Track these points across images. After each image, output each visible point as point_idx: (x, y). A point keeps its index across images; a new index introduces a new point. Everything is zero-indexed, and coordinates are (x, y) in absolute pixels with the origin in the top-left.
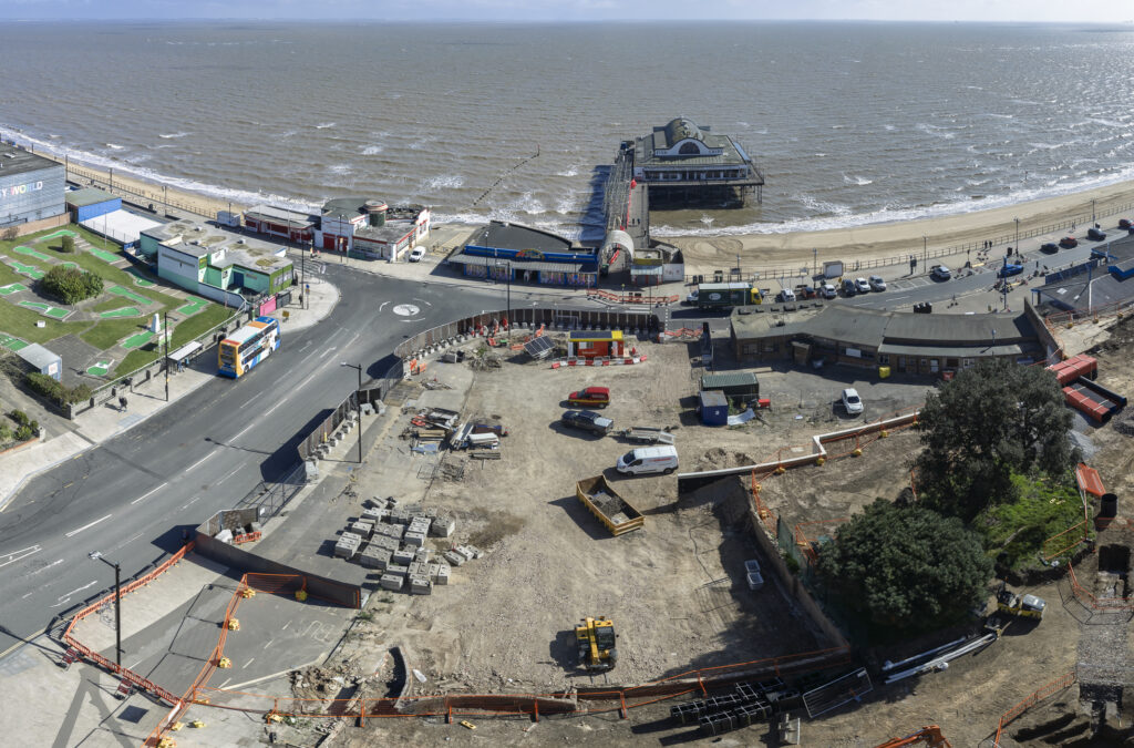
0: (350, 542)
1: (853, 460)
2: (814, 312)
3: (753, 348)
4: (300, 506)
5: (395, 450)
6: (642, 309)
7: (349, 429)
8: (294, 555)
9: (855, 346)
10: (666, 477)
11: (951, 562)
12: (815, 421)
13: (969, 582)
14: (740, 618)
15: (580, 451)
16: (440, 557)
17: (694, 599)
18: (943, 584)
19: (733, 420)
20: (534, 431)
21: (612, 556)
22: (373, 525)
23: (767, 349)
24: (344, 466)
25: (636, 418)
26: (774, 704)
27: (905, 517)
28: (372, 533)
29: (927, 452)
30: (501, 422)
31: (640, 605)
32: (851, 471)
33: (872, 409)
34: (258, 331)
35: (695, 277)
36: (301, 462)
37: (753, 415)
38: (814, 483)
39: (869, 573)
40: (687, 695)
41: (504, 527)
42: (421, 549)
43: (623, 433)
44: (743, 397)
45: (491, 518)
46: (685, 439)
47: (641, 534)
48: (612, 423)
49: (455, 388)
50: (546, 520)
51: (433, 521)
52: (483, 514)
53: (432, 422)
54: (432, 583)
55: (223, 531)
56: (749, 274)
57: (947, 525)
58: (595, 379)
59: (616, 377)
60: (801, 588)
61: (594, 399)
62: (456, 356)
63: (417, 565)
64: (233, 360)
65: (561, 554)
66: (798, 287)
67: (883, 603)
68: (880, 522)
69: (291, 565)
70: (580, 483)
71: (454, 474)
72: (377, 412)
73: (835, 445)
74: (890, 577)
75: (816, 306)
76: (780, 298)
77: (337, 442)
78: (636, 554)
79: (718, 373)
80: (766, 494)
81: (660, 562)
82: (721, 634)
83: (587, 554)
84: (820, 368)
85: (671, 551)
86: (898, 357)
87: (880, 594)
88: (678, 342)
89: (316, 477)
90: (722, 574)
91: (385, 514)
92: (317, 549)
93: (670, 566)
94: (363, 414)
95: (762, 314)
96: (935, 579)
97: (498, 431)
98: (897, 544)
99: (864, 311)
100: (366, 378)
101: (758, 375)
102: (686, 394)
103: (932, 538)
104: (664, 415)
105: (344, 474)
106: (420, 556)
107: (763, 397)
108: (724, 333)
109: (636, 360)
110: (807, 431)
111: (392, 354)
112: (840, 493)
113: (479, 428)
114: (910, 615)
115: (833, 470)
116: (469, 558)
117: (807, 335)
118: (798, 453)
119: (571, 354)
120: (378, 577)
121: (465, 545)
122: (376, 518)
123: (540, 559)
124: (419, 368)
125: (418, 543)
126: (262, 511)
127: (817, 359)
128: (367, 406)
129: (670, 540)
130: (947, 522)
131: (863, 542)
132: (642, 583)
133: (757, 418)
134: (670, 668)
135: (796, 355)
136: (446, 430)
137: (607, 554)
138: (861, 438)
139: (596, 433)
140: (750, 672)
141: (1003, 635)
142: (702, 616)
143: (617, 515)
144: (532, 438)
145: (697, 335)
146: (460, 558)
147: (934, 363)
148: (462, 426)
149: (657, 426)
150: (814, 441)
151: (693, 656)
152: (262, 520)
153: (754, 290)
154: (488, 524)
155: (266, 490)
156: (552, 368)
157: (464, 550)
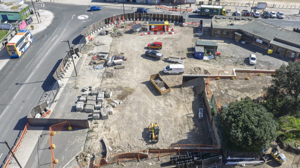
0: (80, 105)
1: (245, 81)
2: (247, 22)
3: (219, 32)
4: (60, 97)
5: (88, 69)
6: (177, 14)
7: (70, 65)
8: (64, 115)
9: (261, 39)
10: (179, 75)
11: (262, 128)
12: (236, 63)
13: (265, 138)
14: (194, 128)
15: (151, 65)
16: (109, 105)
17: (182, 119)
18: (256, 135)
19: (206, 58)
20: (136, 58)
21: (160, 102)
22: (86, 97)
23: (224, 33)
24: (72, 78)
25: (171, 54)
26: (195, 161)
27: (254, 106)
28: (87, 100)
29: (272, 86)
30: (124, 55)
31: (167, 120)
32: (243, 84)
33: (260, 64)
34: (21, 36)
35: (200, 2)
36: (55, 81)
37: (213, 57)
38: (228, 85)
39: (234, 122)
40: (175, 154)
41: (127, 92)
42: (103, 103)
43: (166, 59)
44: (211, 50)
45: (123, 89)
46: (187, 63)
47: (169, 95)
48: (163, 55)
49: (106, 44)
50: (140, 89)
51: (105, 93)
52: (120, 88)
53: (100, 58)
54: (108, 114)
55: (37, 115)
56: (223, 3)
57: (267, 115)
58: (157, 39)
59: (165, 39)
60: (214, 122)
61: (157, 46)
62: (105, 32)
63: (102, 108)
64: (15, 50)
65: (145, 101)
66: (244, 11)
67: (235, 134)
68: (245, 105)
69: (64, 118)
70: (151, 76)
71: (110, 75)
72: (79, 57)
73: (240, 73)
74: (240, 126)
75: (249, 19)
76: (234, 14)
77: (67, 70)
78: (167, 102)
79: (203, 40)
80: (211, 86)
81: (174, 105)
82: (188, 133)
83: (153, 101)
84: (244, 44)
85: (178, 101)
86: (278, 47)
87: (235, 131)
88: (190, 27)
89: (63, 85)
90: (191, 112)
91: (89, 93)
92: (70, 110)
93: (177, 106)
94: (74, 58)
95: (225, 19)
96: (254, 133)
97: (123, 58)
98: (247, 115)
99: (270, 26)
100: (72, 45)
101: (218, 43)
102: (190, 47)
103: (260, 117)
104: (181, 53)
105: (72, 81)
106: (103, 106)
107: (218, 51)
108: (209, 25)
109: (173, 33)
110: (232, 67)
111: (81, 35)
112: (236, 91)
113: (116, 58)
114: (241, 142)
115: (237, 82)
116: (118, 104)
117: (242, 31)
118: (226, 73)
119: (148, 30)
120: (92, 115)
121: (116, 100)
122: (86, 95)
123: (139, 103)
124: (91, 39)
125: (101, 101)
126: (48, 102)
127: (243, 41)
128: (74, 55)
129: (178, 97)
130: (268, 114)
131: (237, 110)
132: (168, 112)
133: (215, 59)
134: (172, 143)
135: (235, 37)
136: (105, 60)
137: (159, 101)
138: (251, 74)
139: (156, 59)
140: (192, 148)
141: (267, 163)
142: (183, 125)
143: (162, 88)
144: (135, 60)
145: (197, 25)
146: (115, 104)
147: (293, 54)
148: (110, 58)
149: (178, 57)
150: (233, 70)
151: (178, 140)
152: (49, 105)
153: (224, 10)
154: (122, 91)
155: (47, 95)
156: (142, 35)
157: (116, 101)
